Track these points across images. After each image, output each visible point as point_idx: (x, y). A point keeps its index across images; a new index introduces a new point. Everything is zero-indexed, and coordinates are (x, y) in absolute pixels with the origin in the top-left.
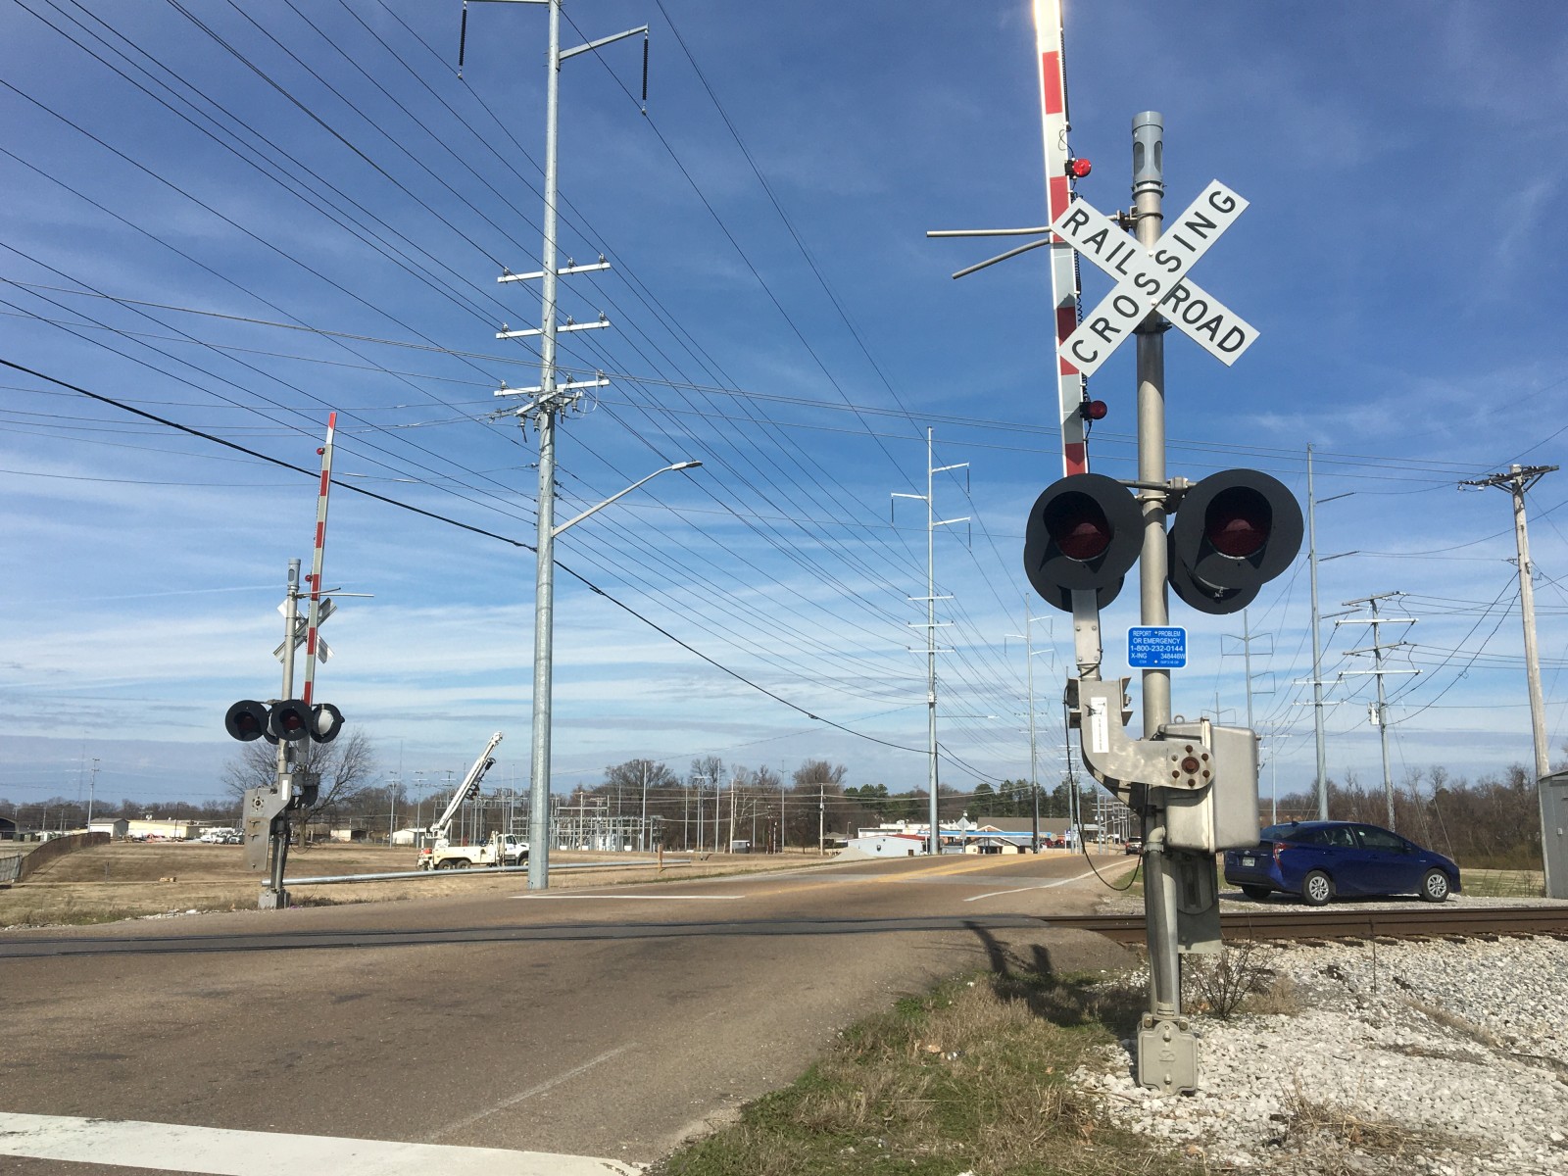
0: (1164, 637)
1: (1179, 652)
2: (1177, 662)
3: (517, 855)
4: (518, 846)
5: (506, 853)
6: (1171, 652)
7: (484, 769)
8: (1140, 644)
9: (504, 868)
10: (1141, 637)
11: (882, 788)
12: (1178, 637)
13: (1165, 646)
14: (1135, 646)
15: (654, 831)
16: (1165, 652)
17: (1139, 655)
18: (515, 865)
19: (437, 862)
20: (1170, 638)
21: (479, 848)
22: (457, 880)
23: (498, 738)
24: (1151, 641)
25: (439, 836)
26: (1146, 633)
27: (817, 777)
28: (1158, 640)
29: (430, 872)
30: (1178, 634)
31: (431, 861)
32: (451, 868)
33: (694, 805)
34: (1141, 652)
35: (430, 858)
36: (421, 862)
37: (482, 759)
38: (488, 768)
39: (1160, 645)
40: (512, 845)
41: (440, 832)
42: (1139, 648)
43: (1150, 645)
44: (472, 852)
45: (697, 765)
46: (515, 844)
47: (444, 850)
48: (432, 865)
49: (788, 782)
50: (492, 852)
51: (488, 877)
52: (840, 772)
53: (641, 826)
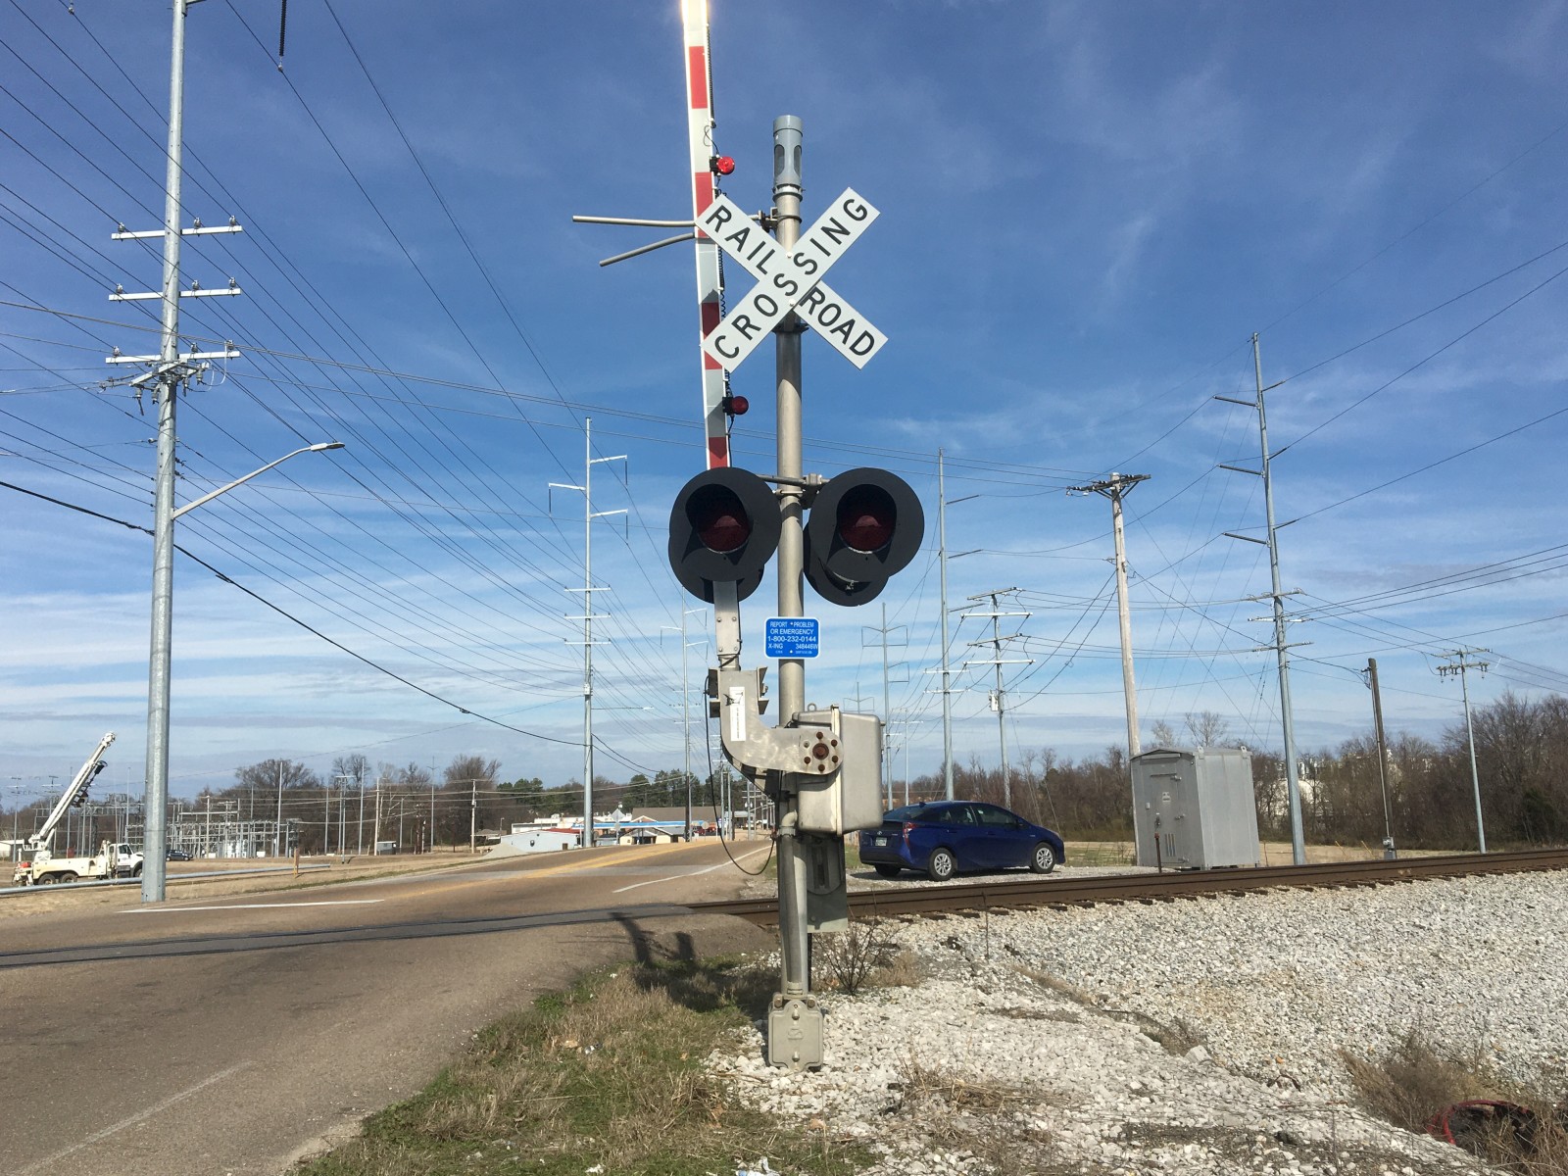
0: (799, 628)
1: (813, 642)
2: (810, 652)
3: (132, 866)
4: (133, 855)
5: (119, 864)
6: (805, 643)
7: (93, 773)
8: (777, 635)
9: (116, 880)
10: (778, 628)
11: (537, 782)
12: (811, 628)
13: (800, 636)
14: (772, 636)
15: (290, 836)
16: (800, 642)
17: (776, 646)
18: (130, 876)
19: (37, 876)
20: (805, 628)
21: (87, 860)
22: (61, 895)
23: (109, 739)
24: (787, 631)
25: (39, 848)
26: (783, 624)
27: (469, 773)
28: (793, 631)
29: (29, 887)
30: (812, 625)
31: (30, 876)
32: (54, 883)
33: (335, 806)
34: (777, 642)
35: (29, 872)
36: (17, 877)
37: (91, 762)
38: (97, 772)
39: (795, 635)
40: (126, 855)
41: (40, 844)
42: (776, 638)
43: (786, 636)
44: (79, 865)
45: (339, 765)
46: (130, 853)
47: (45, 862)
48: (31, 880)
49: (439, 779)
50: (102, 864)
51: (99, 890)
52: (493, 767)
53: (276, 830)
